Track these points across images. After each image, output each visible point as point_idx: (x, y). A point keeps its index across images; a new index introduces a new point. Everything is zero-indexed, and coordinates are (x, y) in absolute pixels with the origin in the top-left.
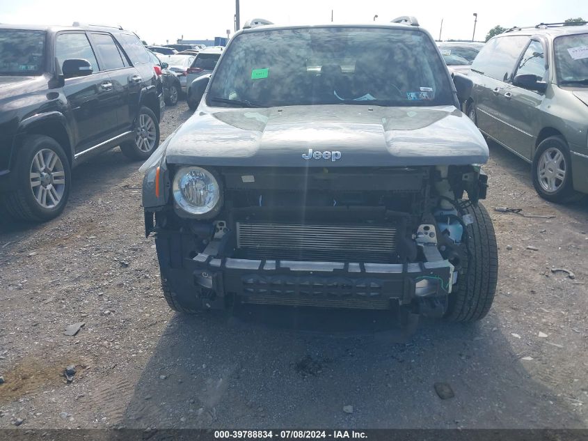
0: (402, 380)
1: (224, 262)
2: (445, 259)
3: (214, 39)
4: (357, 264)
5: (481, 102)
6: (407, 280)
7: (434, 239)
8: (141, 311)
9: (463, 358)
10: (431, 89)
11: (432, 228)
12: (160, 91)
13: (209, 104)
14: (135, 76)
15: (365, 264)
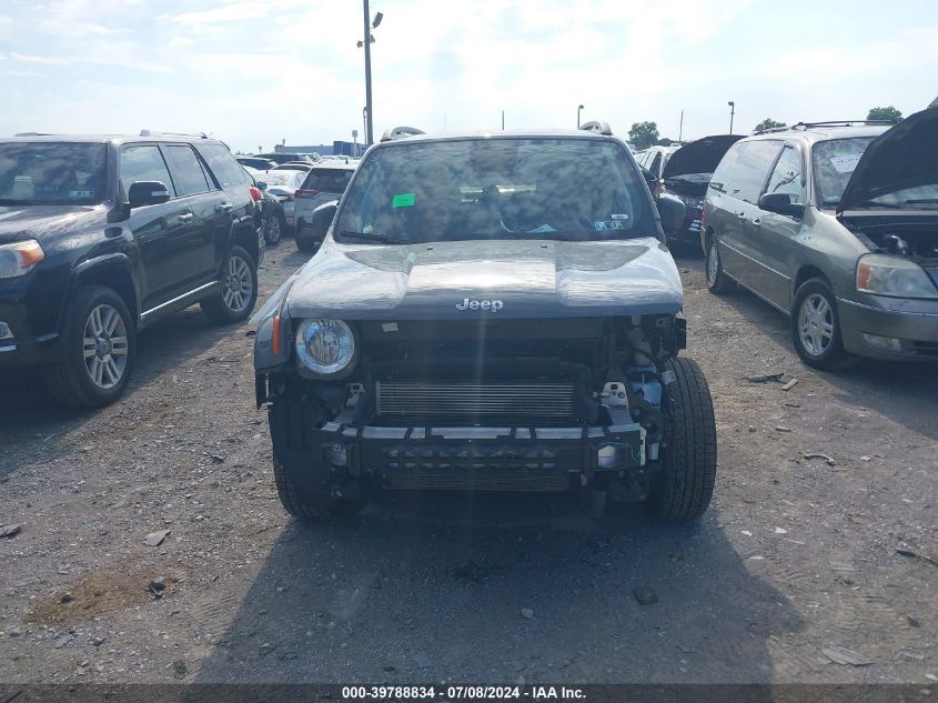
0: (592, 586)
1: (360, 431)
2: (635, 422)
3: (332, 144)
4: (528, 430)
5: (724, 232)
6: (587, 448)
7: (624, 401)
8: (246, 516)
9: (674, 560)
10: (626, 216)
11: (621, 387)
12: (258, 224)
13: (337, 240)
14: (224, 203)
15: (537, 430)
